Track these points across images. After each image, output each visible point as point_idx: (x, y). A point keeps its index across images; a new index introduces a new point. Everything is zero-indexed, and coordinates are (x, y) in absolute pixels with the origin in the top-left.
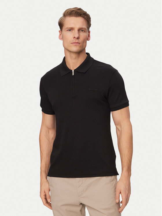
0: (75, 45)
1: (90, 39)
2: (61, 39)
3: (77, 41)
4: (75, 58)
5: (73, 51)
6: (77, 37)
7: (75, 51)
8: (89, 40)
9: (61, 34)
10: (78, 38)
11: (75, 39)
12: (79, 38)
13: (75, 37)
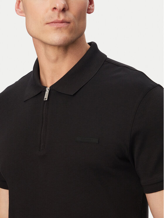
0: (57, 28)
1: (93, 10)
2: (21, 12)
3: (62, 17)
4: (56, 60)
5: (53, 43)
6: (62, 8)
7: (59, 44)
8: (91, 11)
9: (20, 2)
10: (64, 10)
11: (56, 12)
12: (68, 9)
13: (55, 8)
